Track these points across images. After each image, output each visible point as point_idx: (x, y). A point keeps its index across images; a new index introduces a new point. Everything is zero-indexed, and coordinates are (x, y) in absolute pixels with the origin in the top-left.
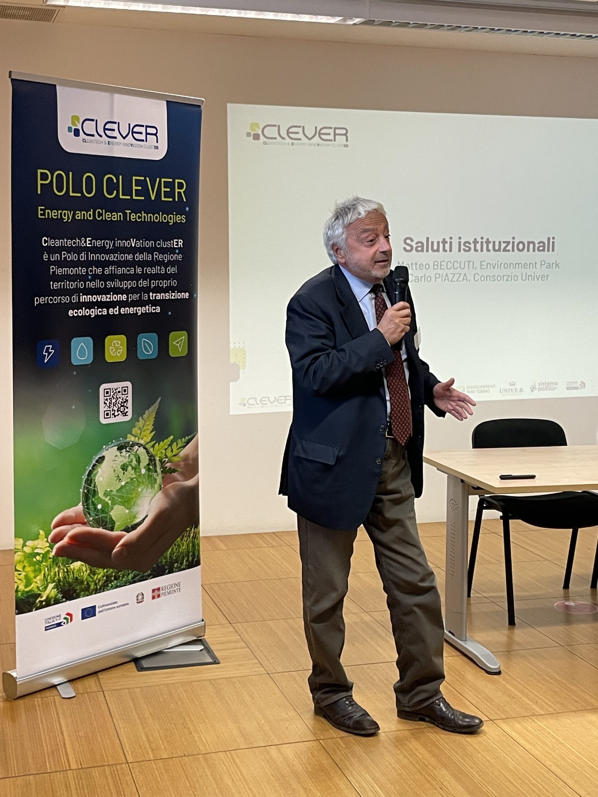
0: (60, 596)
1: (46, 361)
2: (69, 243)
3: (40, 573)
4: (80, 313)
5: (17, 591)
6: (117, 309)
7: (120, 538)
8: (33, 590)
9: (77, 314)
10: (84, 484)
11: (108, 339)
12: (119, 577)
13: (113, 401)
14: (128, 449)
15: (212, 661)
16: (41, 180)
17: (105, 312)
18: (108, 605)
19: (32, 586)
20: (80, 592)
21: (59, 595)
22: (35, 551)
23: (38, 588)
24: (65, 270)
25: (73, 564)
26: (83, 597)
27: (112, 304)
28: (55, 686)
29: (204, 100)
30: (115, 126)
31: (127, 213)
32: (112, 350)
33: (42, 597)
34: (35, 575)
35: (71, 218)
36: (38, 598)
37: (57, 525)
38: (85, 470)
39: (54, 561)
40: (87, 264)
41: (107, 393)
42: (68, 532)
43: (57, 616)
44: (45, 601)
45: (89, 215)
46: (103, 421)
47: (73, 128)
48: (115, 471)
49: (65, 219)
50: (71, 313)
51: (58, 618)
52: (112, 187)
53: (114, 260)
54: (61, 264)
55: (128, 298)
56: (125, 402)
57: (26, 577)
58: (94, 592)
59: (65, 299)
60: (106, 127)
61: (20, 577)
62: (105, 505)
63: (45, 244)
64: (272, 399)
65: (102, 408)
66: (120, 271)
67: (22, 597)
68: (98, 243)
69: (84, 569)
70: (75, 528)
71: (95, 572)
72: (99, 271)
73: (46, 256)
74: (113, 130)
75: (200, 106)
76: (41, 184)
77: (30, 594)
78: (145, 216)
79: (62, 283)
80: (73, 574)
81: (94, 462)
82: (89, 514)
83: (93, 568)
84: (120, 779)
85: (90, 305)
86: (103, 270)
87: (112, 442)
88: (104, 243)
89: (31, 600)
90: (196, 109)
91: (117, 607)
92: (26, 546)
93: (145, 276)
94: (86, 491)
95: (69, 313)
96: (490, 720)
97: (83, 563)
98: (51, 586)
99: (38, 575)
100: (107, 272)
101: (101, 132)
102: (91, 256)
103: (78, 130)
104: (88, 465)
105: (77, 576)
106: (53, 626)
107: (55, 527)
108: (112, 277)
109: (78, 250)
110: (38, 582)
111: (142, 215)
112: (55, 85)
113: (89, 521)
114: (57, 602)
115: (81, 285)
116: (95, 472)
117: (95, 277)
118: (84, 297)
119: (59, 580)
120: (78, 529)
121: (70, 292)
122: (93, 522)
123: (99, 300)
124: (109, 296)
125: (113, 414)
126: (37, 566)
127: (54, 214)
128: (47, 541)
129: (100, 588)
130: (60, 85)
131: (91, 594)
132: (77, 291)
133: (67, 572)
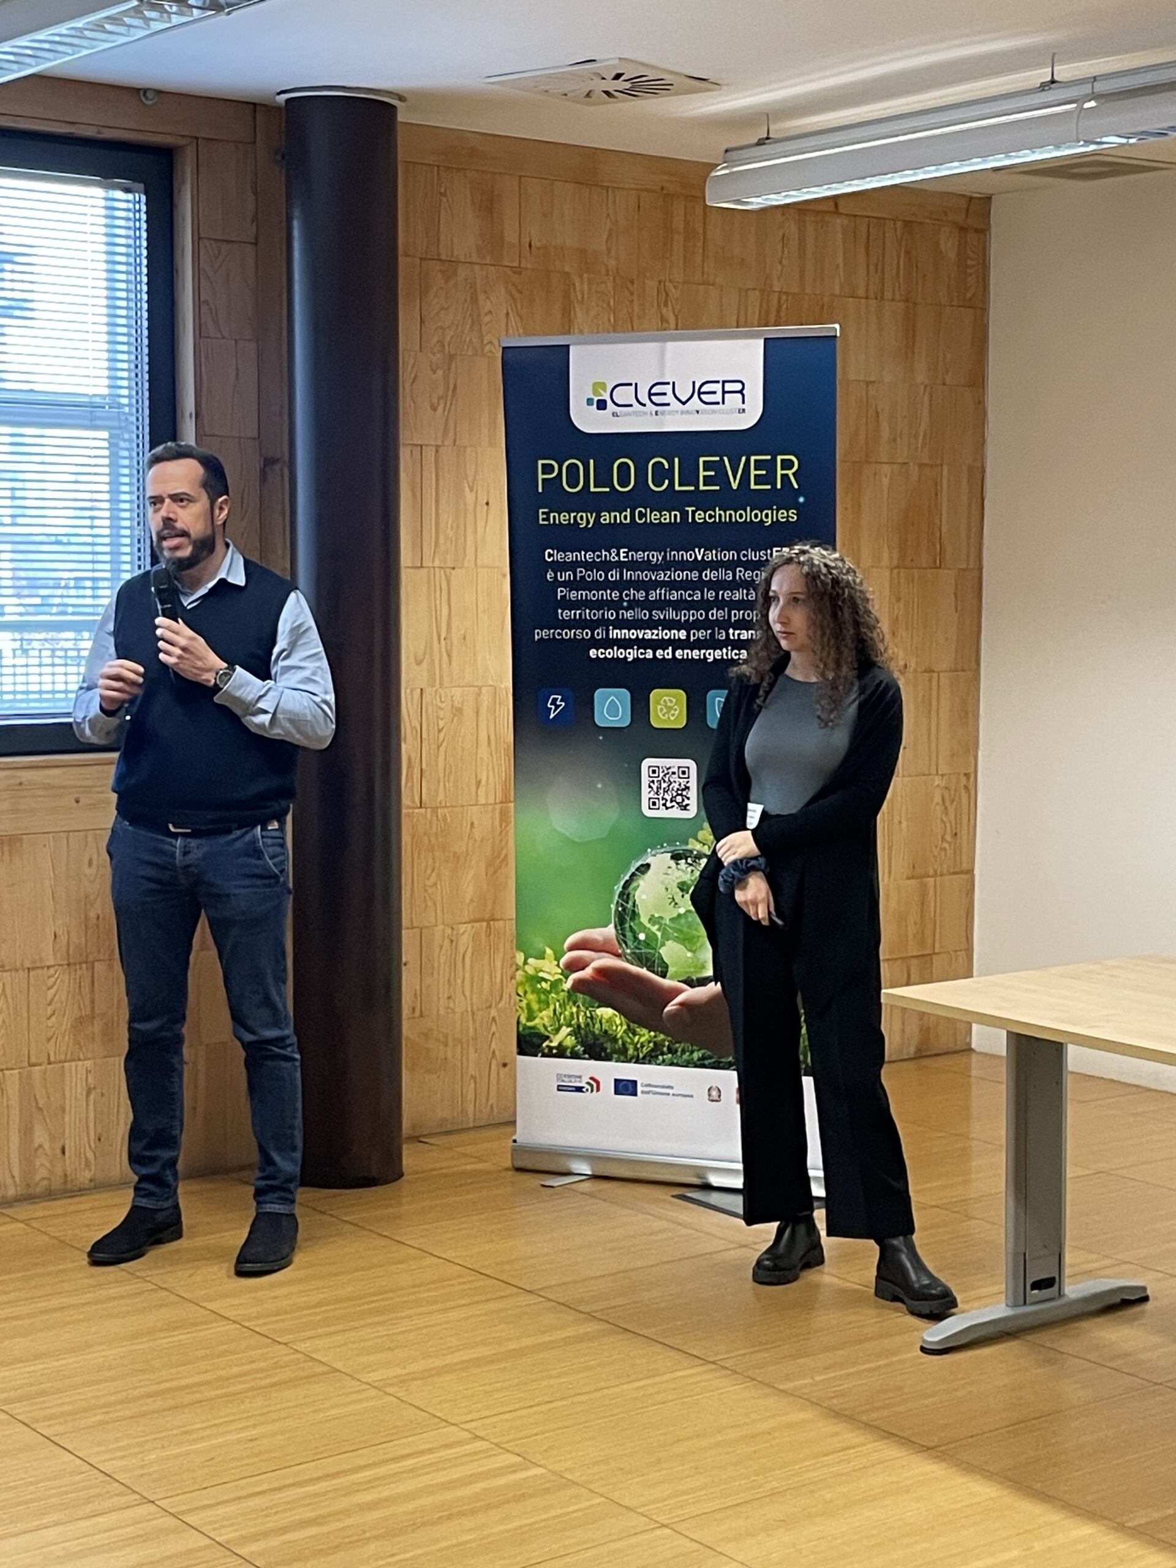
0: (580, 1048)
1: (552, 716)
3: (548, 1007)
4: (610, 653)
5: (518, 1023)
6: (670, 650)
7: (678, 992)
8: (539, 1029)
9: (604, 656)
10: (616, 897)
11: (655, 694)
12: (676, 1051)
13: (664, 785)
14: (689, 860)
16: (543, 473)
17: (649, 654)
18: (658, 1087)
19: (537, 1021)
20: (612, 1053)
21: (579, 1046)
22: (541, 974)
23: (544, 1026)
24: (582, 594)
26: (616, 1061)
27: (662, 644)
28: (569, 1174)
29: (837, 325)
30: (668, 389)
31: (688, 511)
32: (661, 710)
33: (551, 1042)
34: (541, 1007)
35: (592, 522)
36: (545, 1040)
38: (619, 880)
40: (620, 585)
41: (654, 772)
42: (593, 960)
43: (577, 1077)
44: (556, 1048)
45: (624, 517)
46: (649, 813)
47: (596, 399)
48: (667, 889)
49: (582, 524)
50: (593, 653)
52: (661, 475)
53: (664, 581)
54: (570, 585)
55: (688, 636)
56: (683, 790)
57: (528, 1005)
58: (633, 1060)
59: (587, 634)
60: (653, 391)
61: (521, 1004)
62: (651, 936)
63: (549, 558)
65: (646, 794)
66: (675, 596)
67: (525, 1033)
68: (639, 556)
69: (618, 1022)
70: (602, 958)
72: (641, 595)
73: (549, 576)
74: (665, 394)
75: (834, 337)
77: (534, 1031)
78: (720, 515)
79: (578, 612)
80: (601, 1024)
81: (633, 870)
83: (633, 1024)
85: (625, 644)
86: (647, 595)
87: (662, 847)
88: (648, 555)
89: (536, 1040)
90: (823, 342)
91: (674, 1095)
92: (528, 964)
93: (720, 604)
94: (620, 909)
97: (617, 1013)
98: (565, 1030)
99: (545, 1010)
100: (653, 596)
101: (644, 397)
102: (627, 575)
103: (605, 401)
104: (624, 873)
105: (607, 1028)
106: (570, 1088)
107: (572, 948)
108: (662, 605)
109: (606, 566)
110: (546, 1019)
111: (715, 512)
112: (566, 346)
113: (625, 954)
114: (575, 1056)
115: (611, 615)
116: (634, 885)
117: (633, 604)
118: (615, 631)
119: (579, 1026)
120: (607, 961)
121: (592, 625)
123: (641, 637)
124: (656, 632)
125: (664, 805)
126: (543, 997)
127: (564, 518)
128: (558, 965)
129: (644, 1058)
131: (629, 1061)
132: (605, 623)
133: (592, 1018)
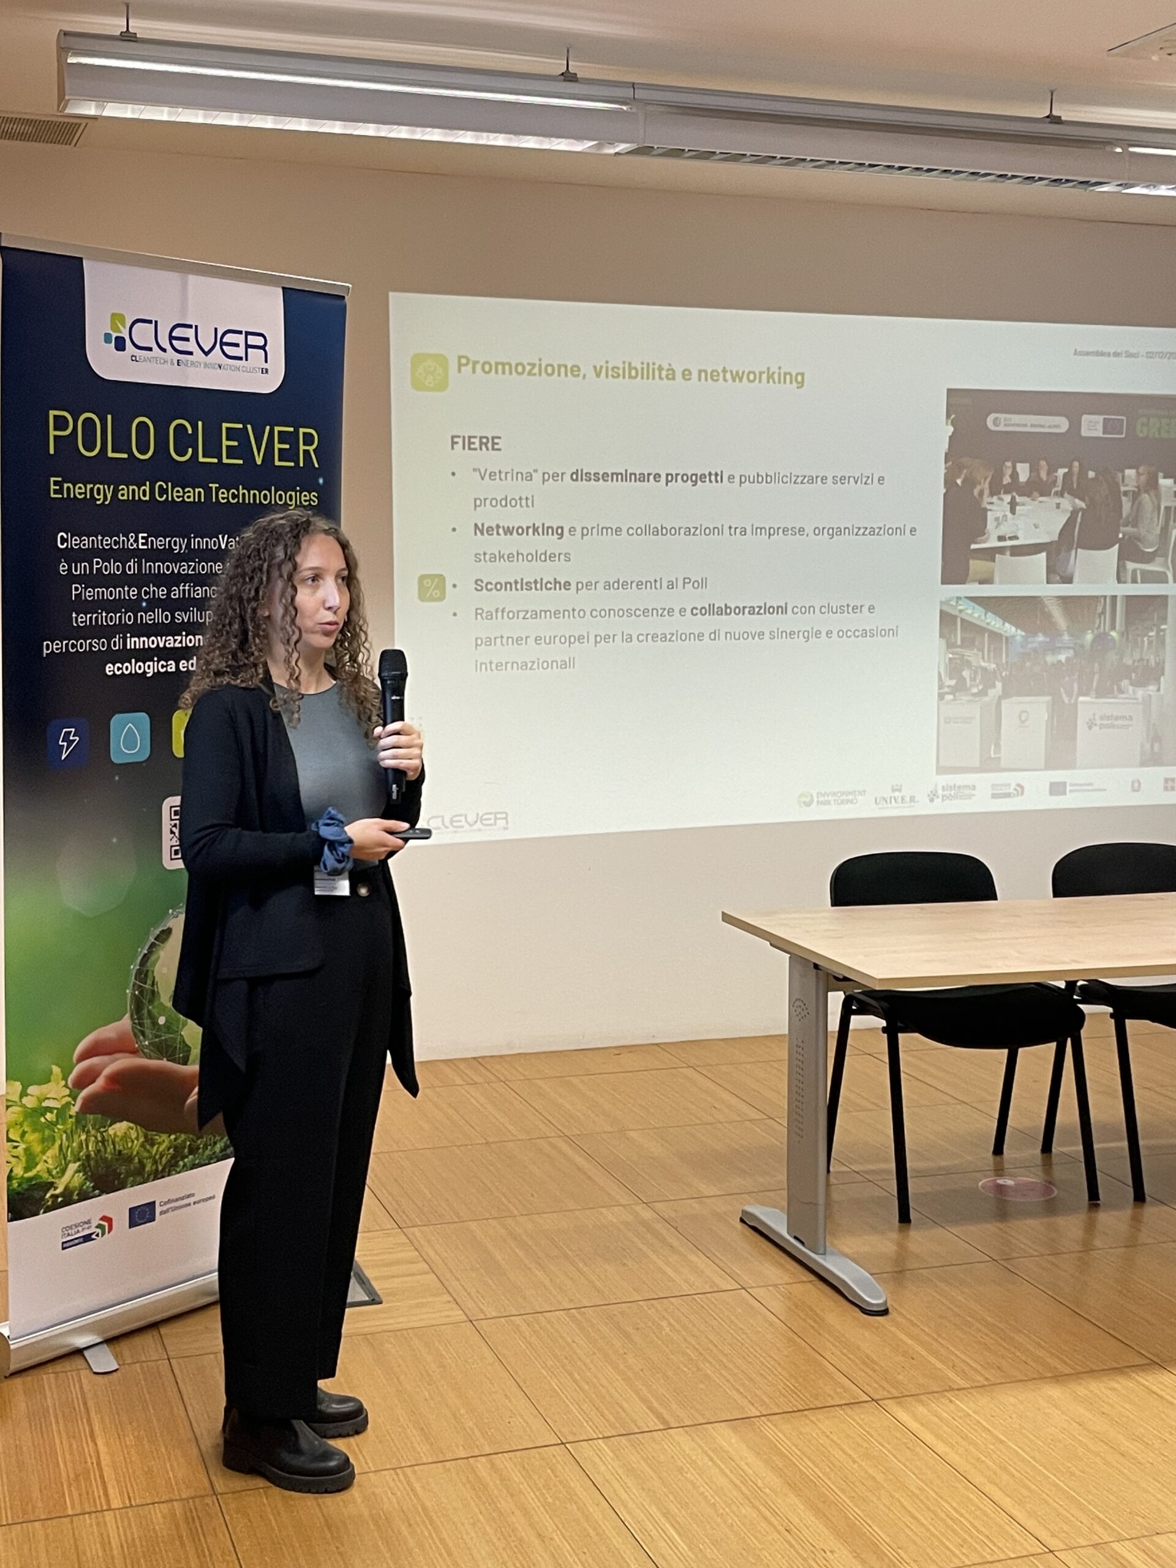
0: (90, 1185)
1: (63, 758)
2: (108, 542)
3: (53, 1144)
4: (127, 668)
5: (10, 1178)
8: (41, 1177)
9: (121, 671)
10: (133, 979)
11: (178, 716)
12: (199, 1148)
15: (367, 1299)
16: (55, 429)
17: (172, 667)
18: (177, 1200)
19: (39, 1168)
20: (127, 1177)
21: (88, 1183)
22: (44, 1104)
23: (49, 1171)
24: (98, 592)
25: (113, 1126)
26: (132, 1186)
27: (185, 653)
28: (79, 1352)
29: (350, 286)
30: (190, 333)
31: (211, 488)
33: (56, 1188)
34: (44, 1148)
35: (109, 498)
36: (49, 1189)
37: (86, 1055)
38: (135, 956)
39: (78, 1121)
40: (139, 580)
42: (104, 1068)
43: (86, 1223)
44: (62, 1195)
45: (143, 493)
47: (114, 335)
49: (99, 500)
50: (109, 669)
51: (86, 1226)
52: (184, 441)
53: (188, 574)
54: (90, 580)
57: (27, 1150)
58: (152, 1177)
59: (98, 645)
60: (174, 334)
61: (15, 1152)
62: (173, 1017)
63: (62, 544)
64: (471, 819)
66: (199, 593)
67: (20, 1189)
68: (159, 543)
69: (134, 1136)
70: (116, 1060)
71: (152, 1139)
72: (162, 592)
73: (63, 568)
74: (187, 339)
75: (343, 297)
76: (55, 437)
77: (33, 1183)
78: (244, 494)
79: (94, 616)
80: (114, 1144)
81: (153, 939)
82: (143, 1033)
83: (149, 1133)
84: (201, 1526)
85: (144, 655)
86: (169, 592)
88: (170, 542)
89: (37, 1194)
90: (337, 302)
91: (194, 1203)
92: (27, 1095)
94: (137, 993)
95: (107, 670)
96: (873, 1400)
97: (131, 1125)
98: (73, 1167)
99: (49, 1148)
100: (175, 595)
101: (165, 344)
103: (123, 339)
104: (141, 945)
105: (121, 1148)
106: (76, 1241)
107: (82, 1059)
108: (185, 604)
109: (123, 555)
110: (50, 1161)
111: (238, 490)
112: (81, 259)
113: (142, 1047)
114: (84, 1196)
115: (128, 618)
116: (153, 958)
117: (154, 604)
118: (133, 639)
119: (88, 1156)
120: (123, 1062)
121: (107, 632)
122: (151, 1050)
123: (161, 645)
124: (179, 638)
126: (47, 1132)
127: (79, 491)
129: (163, 1170)
130: (88, 259)
131: (146, 1180)
132: (123, 630)
133: (103, 1141)
